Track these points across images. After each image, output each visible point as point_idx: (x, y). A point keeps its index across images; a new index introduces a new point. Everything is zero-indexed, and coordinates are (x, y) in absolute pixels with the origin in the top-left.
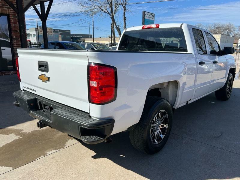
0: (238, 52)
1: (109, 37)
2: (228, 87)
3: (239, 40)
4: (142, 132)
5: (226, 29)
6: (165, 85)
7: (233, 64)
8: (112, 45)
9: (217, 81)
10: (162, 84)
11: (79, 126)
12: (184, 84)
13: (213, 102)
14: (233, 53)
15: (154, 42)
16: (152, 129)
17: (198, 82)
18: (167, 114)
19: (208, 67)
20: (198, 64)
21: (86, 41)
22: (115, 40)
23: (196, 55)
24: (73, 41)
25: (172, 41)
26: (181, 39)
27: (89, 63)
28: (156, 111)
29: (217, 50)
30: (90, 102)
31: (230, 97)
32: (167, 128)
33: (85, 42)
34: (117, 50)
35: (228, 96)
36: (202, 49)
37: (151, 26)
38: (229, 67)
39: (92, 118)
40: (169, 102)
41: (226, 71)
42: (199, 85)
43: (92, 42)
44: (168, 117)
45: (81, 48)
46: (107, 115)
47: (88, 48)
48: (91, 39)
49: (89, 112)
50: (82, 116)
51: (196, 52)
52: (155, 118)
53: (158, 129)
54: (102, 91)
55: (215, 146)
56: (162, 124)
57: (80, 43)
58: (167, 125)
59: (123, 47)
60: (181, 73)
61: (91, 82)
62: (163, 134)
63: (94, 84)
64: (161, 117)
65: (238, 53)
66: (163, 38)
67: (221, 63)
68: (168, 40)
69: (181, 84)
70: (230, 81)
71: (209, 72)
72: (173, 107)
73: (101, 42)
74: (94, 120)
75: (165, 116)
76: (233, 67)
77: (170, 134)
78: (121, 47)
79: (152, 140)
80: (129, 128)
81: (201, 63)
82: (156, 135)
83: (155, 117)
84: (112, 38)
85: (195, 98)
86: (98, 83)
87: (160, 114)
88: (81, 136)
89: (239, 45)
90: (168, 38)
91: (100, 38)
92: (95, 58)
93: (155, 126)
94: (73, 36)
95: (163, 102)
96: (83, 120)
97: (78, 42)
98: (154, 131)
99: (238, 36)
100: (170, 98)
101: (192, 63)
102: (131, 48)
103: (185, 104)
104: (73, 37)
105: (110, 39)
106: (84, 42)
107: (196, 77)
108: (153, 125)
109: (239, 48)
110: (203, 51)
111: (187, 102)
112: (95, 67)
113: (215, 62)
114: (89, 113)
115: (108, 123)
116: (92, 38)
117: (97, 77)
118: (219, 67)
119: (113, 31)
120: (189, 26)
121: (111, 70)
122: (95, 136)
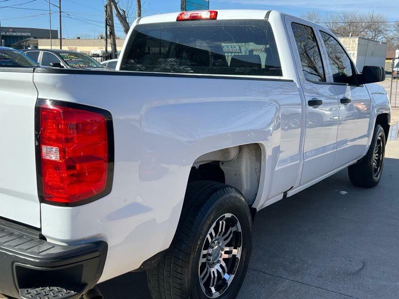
0: (395, 78)
1: (102, 38)
2: (375, 156)
3: (397, 51)
4: (179, 270)
5: (369, 27)
6: (233, 154)
7: (384, 106)
8: (108, 56)
9: (350, 144)
10: (226, 151)
11: (13, 263)
12: (277, 150)
13: (344, 193)
14: (383, 79)
15: (206, 52)
16: (204, 260)
17: (309, 146)
18: (238, 224)
19: (330, 110)
20: (307, 106)
21: (41, 45)
22: (114, 45)
23: (300, 85)
24: (6, 46)
25: (251, 51)
26: (268, 46)
27: (40, 101)
28: (212, 217)
29: (349, 73)
30: (42, 199)
31: (379, 179)
32: (239, 256)
33: (40, 47)
34: (117, 69)
35: (377, 176)
36: (316, 70)
37: (199, 15)
38: (376, 113)
39: (48, 240)
40: (242, 194)
41: (368, 119)
42: (313, 152)
43: (58, 48)
44: (240, 230)
45: (28, 63)
46: (87, 233)
47: (44, 63)
48: (53, 40)
49: (39, 227)
50: (21, 237)
51: (301, 77)
52: (211, 234)
53: (219, 262)
54: (75, 172)
55: (349, 294)
56: (227, 249)
57: (24, 51)
58: (240, 249)
59: (132, 61)
60: (269, 125)
61: (45, 149)
62: (229, 273)
63: (52, 154)
64: (223, 230)
65: (396, 80)
66: (232, 44)
67: (360, 101)
68: (243, 49)
69: (268, 152)
70: (378, 144)
71: (332, 123)
72: (253, 206)
73: (80, 49)
74: (54, 247)
75: (234, 229)
76: (384, 112)
77: (246, 271)
78: (127, 63)
79: (204, 289)
80: (145, 263)
81: (314, 103)
82: (212, 276)
83: (209, 232)
84: (109, 40)
85: (303, 184)
86: (62, 152)
87: (223, 223)
88: (20, 290)
89: (396, 61)
90: (243, 44)
91: (79, 38)
92: (54, 87)
93: (210, 255)
94: (9, 32)
95: (227, 196)
96: (24, 247)
97: (19, 47)
98: (207, 266)
99: (396, 43)
100: (246, 186)
101: (293, 102)
102: (152, 64)
103: (281, 197)
104: (7, 34)
105: (103, 41)
106: (36, 47)
107: (302, 135)
108: (205, 252)
109: (396, 69)
110: (319, 76)
111: (285, 194)
112: (54, 110)
113: (344, 101)
114: (40, 230)
115: (91, 252)
116: (56, 38)
117: (60, 135)
118: (356, 111)
119: (109, 23)
120: (284, 17)
121: (98, 118)
122: (55, 288)
